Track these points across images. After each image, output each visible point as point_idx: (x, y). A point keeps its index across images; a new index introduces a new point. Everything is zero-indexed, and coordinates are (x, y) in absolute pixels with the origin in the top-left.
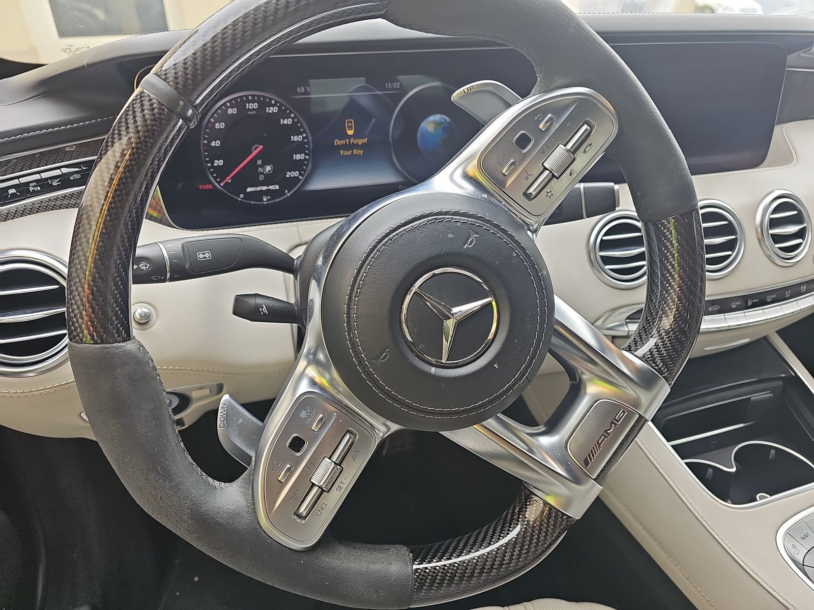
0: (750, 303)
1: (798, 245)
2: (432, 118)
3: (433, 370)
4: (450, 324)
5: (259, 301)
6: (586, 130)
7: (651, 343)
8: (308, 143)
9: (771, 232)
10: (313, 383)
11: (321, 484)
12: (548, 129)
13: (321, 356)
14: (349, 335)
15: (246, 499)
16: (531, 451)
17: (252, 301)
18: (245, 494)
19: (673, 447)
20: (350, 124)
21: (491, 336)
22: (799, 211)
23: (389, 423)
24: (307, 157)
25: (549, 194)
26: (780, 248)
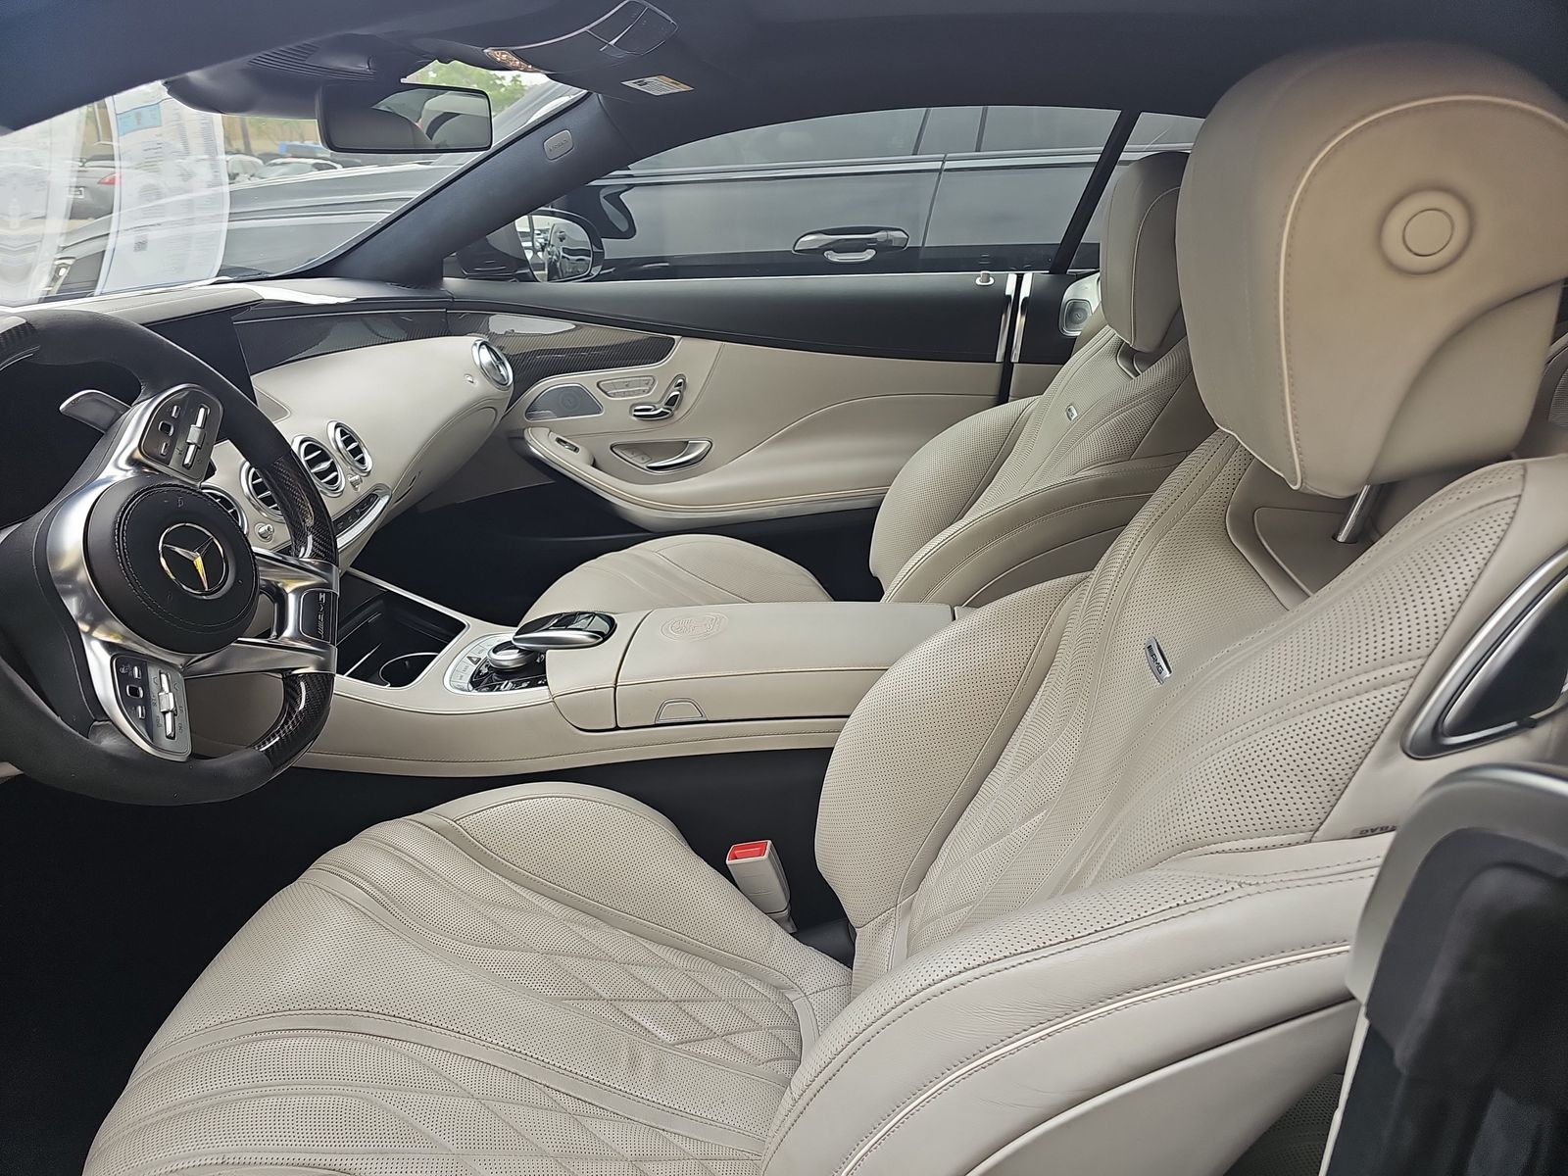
22: (321, 450)
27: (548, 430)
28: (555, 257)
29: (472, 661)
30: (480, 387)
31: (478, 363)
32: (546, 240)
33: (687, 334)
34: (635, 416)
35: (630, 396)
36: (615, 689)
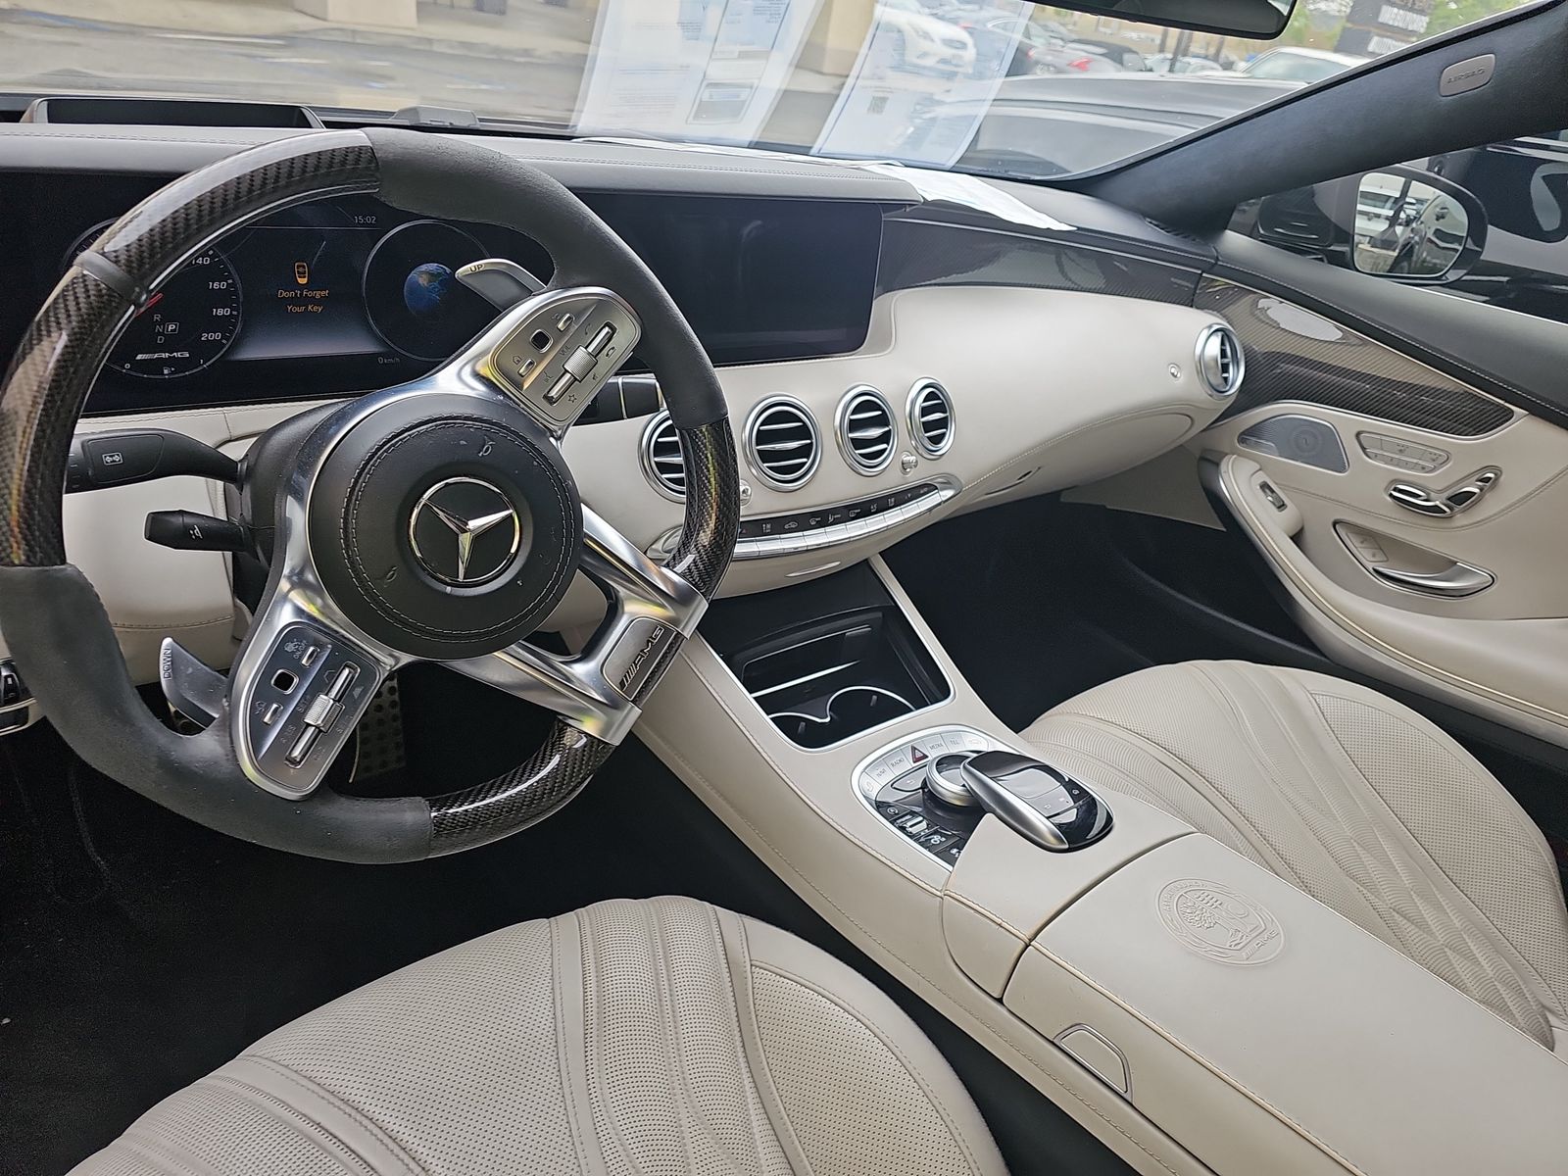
0: (831, 520)
1: (883, 451)
2: (424, 267)
3: (449, 589)
4: (465, 540)
5: (188, 520)
6: (608, 332)
7: (689, 559)
8: (235, 293)
9: (850, 435)
10: (299, 611)
11: (319, 722)
12: (567, 329)
13: (310, 577)
14: (347, 553)
15: (224, 748)
16: (568, 680)
17: (179, 520)
18: (221, 743)
19: (755, 698)
20: (301, 270)
21: (513, 550)
22: (883, 411)
23: (397, 653)
24: (235, 313)
25: (572, 398)
26: (860, 454)
27: (1258, 467)
28: (1417, 238)
29: (914, 754)
30: (1184, 385)
31: (1198, 351)
32: (1418, 213)
33: (1540, 411)
34: (1391, 495)
35: (1397, 465)
36: (1027, 946)
